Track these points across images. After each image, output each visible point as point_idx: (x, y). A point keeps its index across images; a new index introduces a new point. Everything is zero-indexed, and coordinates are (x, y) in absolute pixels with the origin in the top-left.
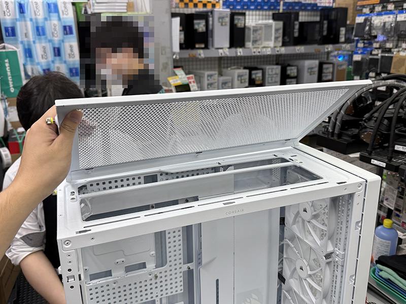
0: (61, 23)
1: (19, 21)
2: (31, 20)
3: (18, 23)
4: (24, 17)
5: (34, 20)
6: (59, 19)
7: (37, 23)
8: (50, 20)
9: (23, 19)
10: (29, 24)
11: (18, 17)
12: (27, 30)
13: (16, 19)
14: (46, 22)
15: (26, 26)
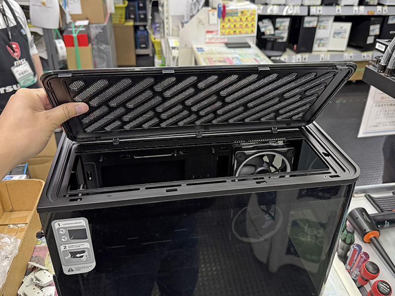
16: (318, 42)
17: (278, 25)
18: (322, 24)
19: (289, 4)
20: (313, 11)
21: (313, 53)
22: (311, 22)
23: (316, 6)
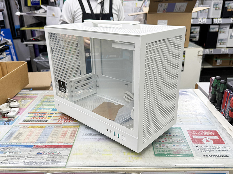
16: (220, 42)
17: (192, 31)
18: (222, 30)
19: (200, 18)
20: (216, 21)
21: (217, 49)
22: (214, 28)
23: (218, 18)
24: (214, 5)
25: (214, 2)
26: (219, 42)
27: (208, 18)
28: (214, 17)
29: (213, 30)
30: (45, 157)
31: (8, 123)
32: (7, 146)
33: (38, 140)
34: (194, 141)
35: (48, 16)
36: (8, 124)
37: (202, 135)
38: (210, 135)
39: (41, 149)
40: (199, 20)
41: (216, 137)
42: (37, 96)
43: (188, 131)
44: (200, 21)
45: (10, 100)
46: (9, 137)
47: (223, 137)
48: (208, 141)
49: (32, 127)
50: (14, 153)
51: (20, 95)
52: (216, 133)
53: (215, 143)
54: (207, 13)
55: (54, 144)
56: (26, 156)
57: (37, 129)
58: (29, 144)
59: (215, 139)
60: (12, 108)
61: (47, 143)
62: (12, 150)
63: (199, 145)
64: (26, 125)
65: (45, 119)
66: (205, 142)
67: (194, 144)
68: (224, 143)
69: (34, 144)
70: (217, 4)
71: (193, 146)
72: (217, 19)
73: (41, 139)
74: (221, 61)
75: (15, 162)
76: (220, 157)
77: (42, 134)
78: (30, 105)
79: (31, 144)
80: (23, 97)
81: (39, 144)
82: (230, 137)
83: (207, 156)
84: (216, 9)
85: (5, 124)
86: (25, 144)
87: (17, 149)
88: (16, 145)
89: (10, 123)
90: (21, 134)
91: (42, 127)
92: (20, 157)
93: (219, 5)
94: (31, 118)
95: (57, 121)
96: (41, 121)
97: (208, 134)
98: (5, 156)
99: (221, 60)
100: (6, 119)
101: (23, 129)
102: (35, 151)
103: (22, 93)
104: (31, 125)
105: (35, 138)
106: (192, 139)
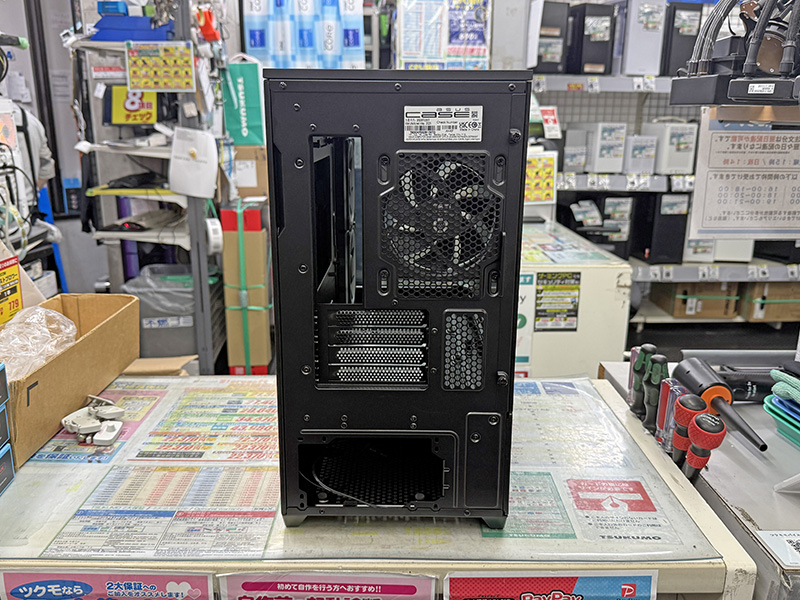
0: (341, 25)
1: (273, 19)
2: (292, 18)
3: (271, 23)
4: (282, 13)
5: (297, 19)
6: (339, 17)
7: (301, 23)
8: (323, 19)
9: (279, 17)
10: (288, 23)
11: (272, 12)
12: (284, 35)
13: (269, 17)
14: (316, 23)
15: (283, 28)
16: (693, 244)
17: (608, 210)
19: (630, 172)
20: (678, 184)
21: (684, 265)
22: (675, 204)
23: (684, 175)
24: (673, 136)
25: (672, 128)
26: (689, 247)
27: (655, 174)
28: (673, 173)
29: (671, 209)
30: (209, 539)
31: (97, 458)
32: (107, 514)
33: (183, 500)
34: (581, 504)
35: (176, 157)
36: (99, 462)
37: (603, 492)
38: (622, 491)
39: (197, 520)
40: (630, 180)
41: (638, 497)
42: (166, 392)
43: (567, 481)
44: (633, 183)
45: (93, 399)
46: (108, 493)
47: (654, 497)
48: (615, 505)
49: (164, 468)
50: (126, 529)
51: (118, 389)
52: (638, 487)
53: (631, 509)
54: (653, 160)
55: (227, 508)
56: (159, 537)
57: (179, 475)
58: (162, 509)
59: (633, 501)
60: (102, 420)
61: (208, 508)
62: (119, 522)
63: (595, 513)
64: (147, 463)
65: (196, 450)
66: (609, 508)
67: (579, 512)
68: (655, 510)
69: (174, 509)
70: (682, 135)
71: (577, 516)
72: (681, 177)
73: (192, 497)
74: (700, 303)
75: (133, 548)
76: (640, 540)
77: (192, 485)
78: (151, 415)
79: (169, 509)
80: (128, 393)
81: (190, 509)
82: (672, 495)
83: (609, 537)
84: (678, 150)
85: (90, 462)
86: (152, 509)
87: (134, 521)
88: (128, 512)
89: (103, 459)
90: (136, 485)
91: (191, 470)
92: (145, 538)
93: (686, 137)
94: (159, 446)
95: (230, 455)
96: (185, 455)
97: (616, 489)
98: (105, 534)
99: (699, 300)
100: (90, 450)
101: (139, 473)
102: (182, 526)
103: (122, 383)
104: (162, 464)
105: (176, 496)
106: (577, 499)
